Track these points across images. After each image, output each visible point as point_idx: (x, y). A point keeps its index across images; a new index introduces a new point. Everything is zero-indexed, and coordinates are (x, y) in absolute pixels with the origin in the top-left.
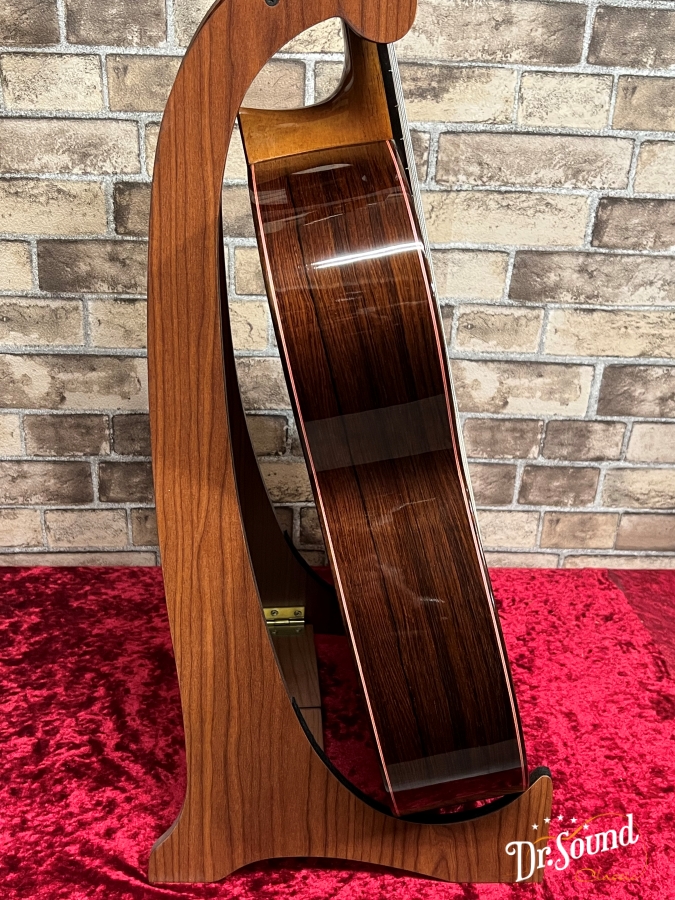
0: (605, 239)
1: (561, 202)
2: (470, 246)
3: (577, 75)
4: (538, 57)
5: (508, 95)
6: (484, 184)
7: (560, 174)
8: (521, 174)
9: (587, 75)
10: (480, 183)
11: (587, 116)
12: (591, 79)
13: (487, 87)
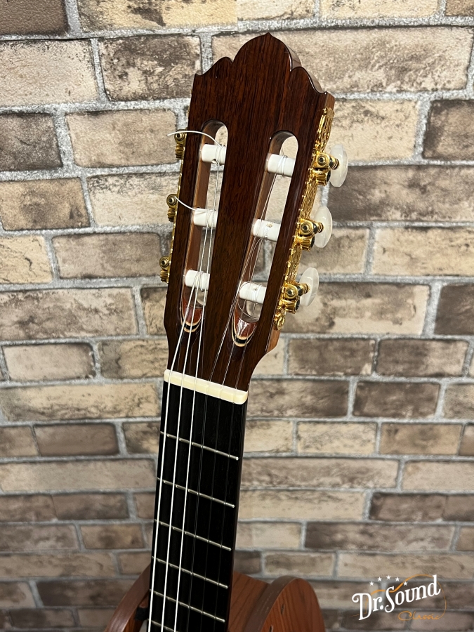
0: (381, 515)
1: (340, 496)
2: (268, 519)
3: (345, 423)
4: (310, 413)
5: (287, 436)
6: (274, 486)
7: (338, 480)
8: (304, 479)
9: (354, 423)
10: (270, 485)
11: (357, 447)
12: (357, 426)
13: (269, 432)
